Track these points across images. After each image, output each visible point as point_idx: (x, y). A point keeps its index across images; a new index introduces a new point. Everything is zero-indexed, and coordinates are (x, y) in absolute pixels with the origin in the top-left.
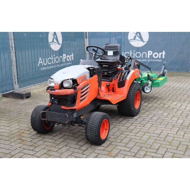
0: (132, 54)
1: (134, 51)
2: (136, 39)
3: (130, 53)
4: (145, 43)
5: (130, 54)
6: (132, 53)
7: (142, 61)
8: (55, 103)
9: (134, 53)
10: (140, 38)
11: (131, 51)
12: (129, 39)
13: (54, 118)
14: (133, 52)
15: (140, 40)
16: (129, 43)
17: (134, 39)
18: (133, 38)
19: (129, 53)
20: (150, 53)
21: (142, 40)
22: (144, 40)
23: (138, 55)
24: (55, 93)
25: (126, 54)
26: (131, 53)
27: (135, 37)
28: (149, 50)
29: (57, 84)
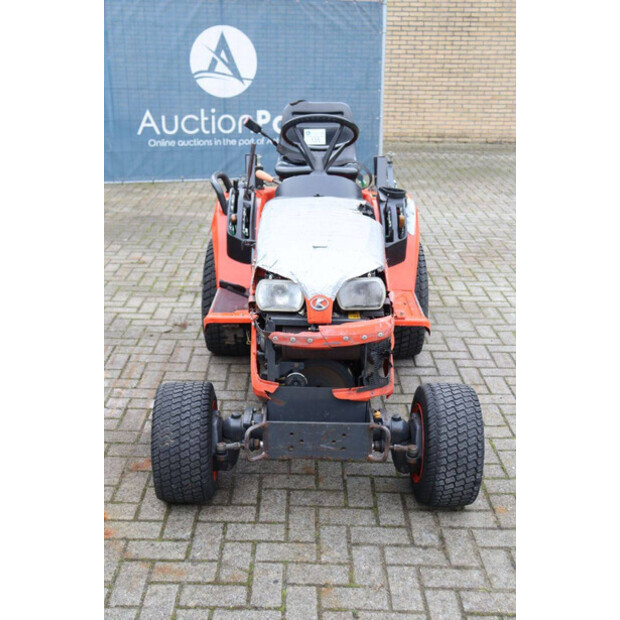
0: (206, 121)
1: (213, 111)
2: (217, 70)
3: (200, 117)
4: (248, 84)
5: (200, 121)
6: (207, 119)
7: (240, 144)
8: (296, 380)
9: (213, 118)
10: (230, 69)
11: (202, 111)
12: (194, 70)
13: (310, 447)
14: (208, 114)
15: (230, 73)
16: (196, 83)
17: (212, 68)
18: (206, 68)
19: (196, 118)
20: (264, 117)
21: (236, 74)
22: (243, 76)
23: (226, 124)
24: (315, 340)
25: (187, 121)
26: (204, 119)
27: (214, 63)
28: (259, 109)
29: (319, 301)
